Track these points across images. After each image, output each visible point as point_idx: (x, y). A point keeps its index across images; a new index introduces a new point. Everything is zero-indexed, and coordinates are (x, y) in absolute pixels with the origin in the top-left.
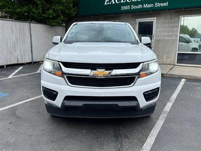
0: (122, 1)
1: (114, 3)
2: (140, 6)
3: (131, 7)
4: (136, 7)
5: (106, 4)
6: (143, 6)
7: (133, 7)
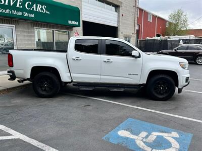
6: (11, 12)
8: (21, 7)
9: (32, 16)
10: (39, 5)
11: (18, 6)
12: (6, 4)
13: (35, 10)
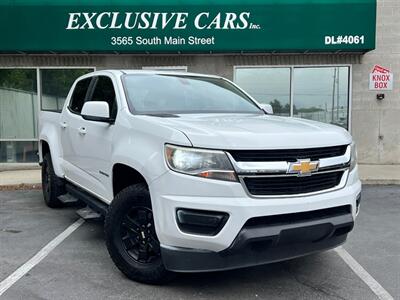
0: (113, 26)
1: (91, 27)
2: (156, 41)
3: (135, 40)
4: (148, 41)
5: (70, 27)
6: (163, 40)
7: (140, 41)
8: (184, 27)
9: (210, 41)
10: (228, 15)
11: (177, 27)
12: (154, 27)
13: (218, 27)
